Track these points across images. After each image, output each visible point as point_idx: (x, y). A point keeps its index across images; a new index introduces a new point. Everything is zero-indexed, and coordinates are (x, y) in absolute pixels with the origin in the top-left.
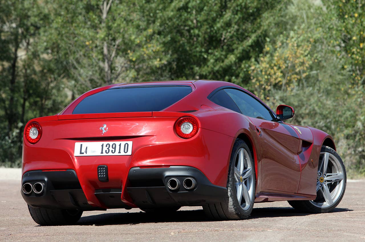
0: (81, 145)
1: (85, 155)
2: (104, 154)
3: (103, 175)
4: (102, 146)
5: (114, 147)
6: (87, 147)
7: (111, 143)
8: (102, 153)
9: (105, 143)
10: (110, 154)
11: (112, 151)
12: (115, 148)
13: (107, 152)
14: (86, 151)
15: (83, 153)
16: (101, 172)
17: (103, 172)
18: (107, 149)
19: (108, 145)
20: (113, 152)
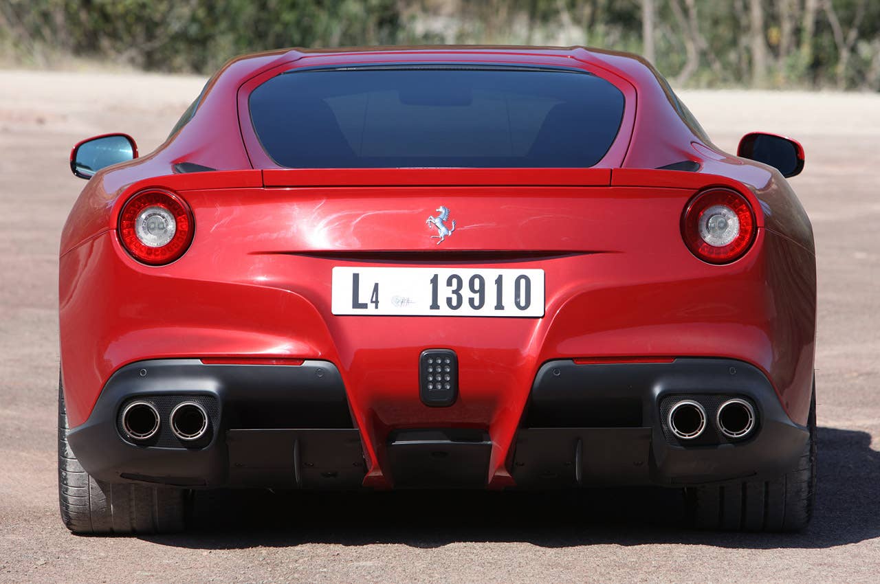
0: (356, 276)
1: (371, 311)
2: (444, 310)
3: (443, 382)
4: (435, 281)
5: (477, 287)
6: (376, 285)
8: (435, 306)
9: (444, 273)
10: (465, 310)
11: (471, 301)
12: (482, 292)
13: (454, 303)
14: (374, 300)
15: (365, 306)
16: (434, 374)
17: (443, 374)
19: (455, 281)
20: (477, 303)
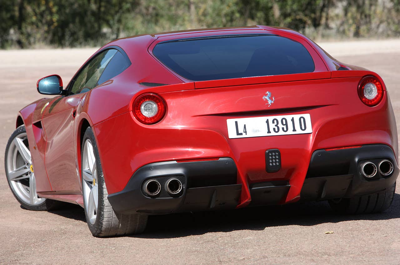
0: (236, 123)
1: (244, 136)
2: (273, 133)
3: (276, 162)
4: (267, 122)
5: (284, 123)
6: (245, 125)
7: (279, 118)
8: (269, 132)
9: (271, 118)
10: (281, 133)
11: (283, 129)
12: (286, 124)
13: (277, 130)
14: (245, 131)
15: (241, 134)
16: (272, 159)
17: (275, 159)
18: (276, 126)
19: (275, 121)
20: (285, 129)
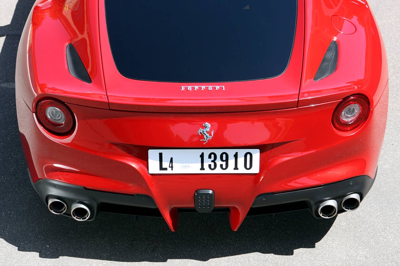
0: (161, 155)
1: (169, 171)
2: (207, 171)
4: (202, 156)
5: (224, 159)
6: (172, 159)
8: (202, 168)
9: (207, 152)
10: (218, 170)
11: (221, 166)
12: (227, 161)
13: (213, 167)
14: (171, 166)
15: (166, 169)
16: (202, 201)
18: (212, 161)
19: (213, 156)
20: (224, 167)
